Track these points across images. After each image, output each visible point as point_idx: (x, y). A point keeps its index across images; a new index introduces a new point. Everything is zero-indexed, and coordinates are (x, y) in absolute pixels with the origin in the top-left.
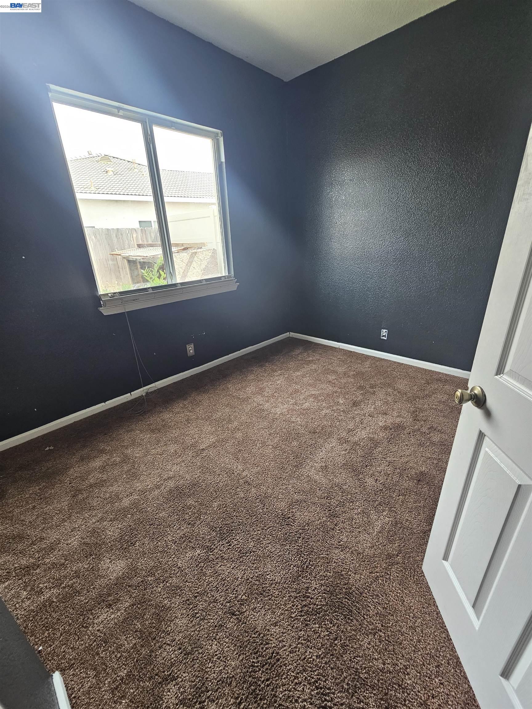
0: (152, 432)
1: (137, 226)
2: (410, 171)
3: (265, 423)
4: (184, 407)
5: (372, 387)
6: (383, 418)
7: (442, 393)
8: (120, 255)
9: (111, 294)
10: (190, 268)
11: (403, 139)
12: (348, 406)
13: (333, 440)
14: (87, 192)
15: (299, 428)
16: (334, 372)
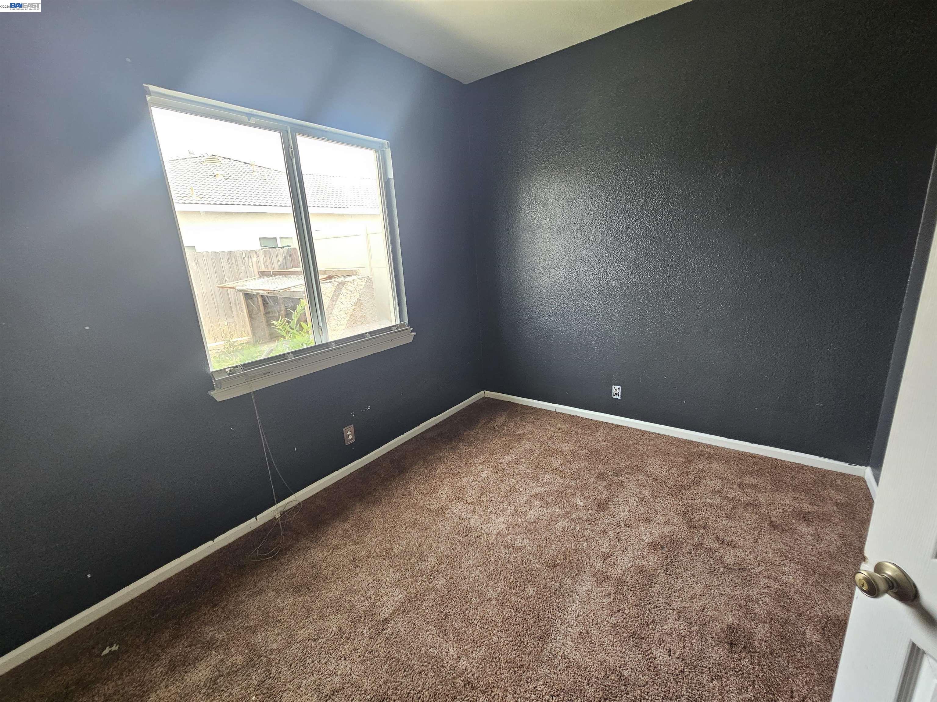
0: (296, 592)
1: (256, 246)
2: (632, 191)
3: (477, 555)
4: (346, 535)
5: (616, 474)
6: (646, 527)
7: (712, 477)
8: (234, 288)
9: (230, 369)
10: (336, 302)
11: (620, 155)
12: (592, 510)
13: (585, 577)
14: (186, 202)
15: (531, 560)
16: (559, 452)
